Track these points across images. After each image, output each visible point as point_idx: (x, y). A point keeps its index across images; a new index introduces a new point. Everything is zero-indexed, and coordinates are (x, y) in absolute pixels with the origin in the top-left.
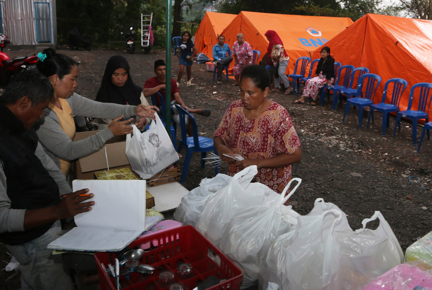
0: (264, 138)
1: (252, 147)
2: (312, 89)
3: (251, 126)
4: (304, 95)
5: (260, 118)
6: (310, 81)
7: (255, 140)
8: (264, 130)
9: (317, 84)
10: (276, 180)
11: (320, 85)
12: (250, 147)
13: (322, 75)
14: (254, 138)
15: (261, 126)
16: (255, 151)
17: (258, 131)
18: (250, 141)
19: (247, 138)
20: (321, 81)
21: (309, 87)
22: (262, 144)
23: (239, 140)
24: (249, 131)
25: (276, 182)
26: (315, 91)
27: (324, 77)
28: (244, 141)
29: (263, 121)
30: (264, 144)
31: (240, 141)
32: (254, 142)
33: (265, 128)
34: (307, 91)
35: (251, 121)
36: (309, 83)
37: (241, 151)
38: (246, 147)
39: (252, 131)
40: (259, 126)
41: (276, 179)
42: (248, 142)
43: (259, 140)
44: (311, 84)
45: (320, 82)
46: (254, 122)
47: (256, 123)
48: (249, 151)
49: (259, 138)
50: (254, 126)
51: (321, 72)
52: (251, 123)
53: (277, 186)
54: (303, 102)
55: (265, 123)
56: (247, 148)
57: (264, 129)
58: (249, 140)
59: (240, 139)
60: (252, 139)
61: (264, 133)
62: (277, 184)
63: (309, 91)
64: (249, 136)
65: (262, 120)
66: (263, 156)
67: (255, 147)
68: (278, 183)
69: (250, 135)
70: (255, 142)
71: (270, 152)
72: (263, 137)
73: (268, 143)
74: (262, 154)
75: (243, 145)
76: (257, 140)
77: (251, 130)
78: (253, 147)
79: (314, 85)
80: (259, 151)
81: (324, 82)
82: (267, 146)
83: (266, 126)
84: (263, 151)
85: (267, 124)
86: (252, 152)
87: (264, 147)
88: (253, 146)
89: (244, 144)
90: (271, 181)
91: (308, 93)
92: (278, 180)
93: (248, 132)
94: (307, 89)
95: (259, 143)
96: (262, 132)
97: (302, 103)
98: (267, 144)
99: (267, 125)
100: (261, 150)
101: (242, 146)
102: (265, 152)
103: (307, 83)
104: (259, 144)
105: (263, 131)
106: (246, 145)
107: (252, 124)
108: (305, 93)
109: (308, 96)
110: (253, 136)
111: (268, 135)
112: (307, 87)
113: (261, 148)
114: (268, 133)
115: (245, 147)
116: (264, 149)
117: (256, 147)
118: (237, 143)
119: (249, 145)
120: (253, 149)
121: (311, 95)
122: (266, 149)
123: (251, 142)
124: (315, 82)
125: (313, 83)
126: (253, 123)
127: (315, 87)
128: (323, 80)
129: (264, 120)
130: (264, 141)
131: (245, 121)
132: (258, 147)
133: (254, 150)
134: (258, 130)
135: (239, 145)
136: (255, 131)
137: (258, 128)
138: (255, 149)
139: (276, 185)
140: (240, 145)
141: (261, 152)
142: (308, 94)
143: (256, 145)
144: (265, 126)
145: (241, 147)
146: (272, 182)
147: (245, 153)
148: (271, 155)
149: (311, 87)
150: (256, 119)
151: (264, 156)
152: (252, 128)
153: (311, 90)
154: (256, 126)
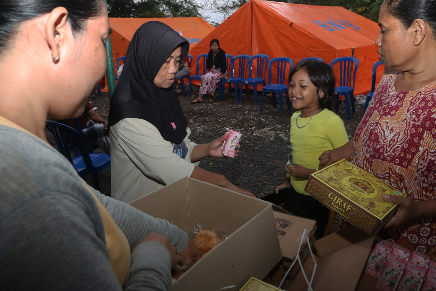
0: (413, 136)
1: (381, 147)
2: (209, 84)
3: (396, 104)
4: (201, 93)
5: (420, 92)
6: (205, 77)
7: (393, 135)
8: (419, 120)
9: (214, 79)
10: (425, 237)
11: (217, 79)
12: (378, 146)
13: (216, 69)
14: (392, 130)
15: (415, 110)
16: (384, 159)
17: (404, 119)
18: (383, 134)
19: (379, 125)
20: (217, 75)
21: (205, 83)
22: (403, 148)
23: (366, 127)
24: (389, 113)
25: (424, 241)
26: (213, 87)
27: (218, 71)
28: (372, 131)
29: (424, 100)
30: (409, 148)
31: (367, 130)
32: (389, 139)
33: (422, 116)
34: (204, 88)
35: (399, 94)
36: (204, 79)
37: (363, 150)
38: (371, 144)
39: (393, 115)
40: (411, 108)
41: (427, 235)
42: (378, 136)
43: (400, 138)
44: (208, 80)
45: (216, 77)
46: (405, 96)
47: (408, 99)
48: (375, 154)
49: (402, 134)
50: (401, 106)
51: (214, 67)
52: (398, 97)
53: (425, 249)
54: (201, 100)
55: (426, 104)
56: (373, 147)
57: (418, 116)
58: (381, 131)
59: (368, 126)
60: (387, 132)
61: (414, 126)
62: (427, 245)
63: (206, 88)
64: (385, 123)
65: (422, 96)
66: (400, 176)
67: (386, 150)
68: (430, 244)
69: (387, 123)
70: (391, 140)
71: (418, 171)
72: (411, 135)
73: (418, 150)
74: (397, 169)
75: (368, 139)
76: (396, 137)
77: (393, 113)
78: (384, 148)
79: (212, 80)
80: (392, 161)
81: (220, 75)
82: (414, 155)
83: (426, 112)
84: (400, 164)
85: (430, 108)
86: (379, 158)
87: (405, 156)
88: (384, 145)
89: (370, 136)
90: (415, 236)
91: (206, 90)
92: (430, 239)
93: (386, 114)
94: (204, 86)
95: (397, 145)
96: (412, 123)
97: (202, 102)
98: (416, 152)
99: (430, 111)
100: (397, 161)
101: (366, 139)
102: (406, 167)
103: (202, 80)
104: (398, 147)
105: (414, 121)
106: (373, 140)
107: (399, 101)
108: (202, 91)
109: (206, 93)
110: (391, 125)
111: (423, 132)
112: (203, 84)
113: (399, 155)
114: (425, 128)
115: (370, 142)
116: (404, 160)
117: (388, 149)
118: (361, 132)
119: (378, 142)
120: (382, 154)
121: (210, 92)
122: (410, 162)
123: (384, 137)
124: (212, 77)
125: (210, 78)
126: (402, 100)
127: (213, 83)
128: (219, 74)
129: (425, 98)
130: (411, 143)
131: (390, 92)
132: (393, 152)
133: (384, 156)
134: (405, 115)
135: (363, 136)
136: (399, 116)
137: (408, 111)
138: (386, 155)
139: (424, 247)
140: (365, 137)
141: (395, 164)
142: (206, 92)
143: (390, 145)
144: (423, 111)
145: (365, 141)
146: (417, 238)
147: (368, 156)
148: (421, 176)
149: (207, 83)
150: (410, 92)
151: (403, 176)
152: (397, 108)
153: (208, 86)
154: (406, 106)
